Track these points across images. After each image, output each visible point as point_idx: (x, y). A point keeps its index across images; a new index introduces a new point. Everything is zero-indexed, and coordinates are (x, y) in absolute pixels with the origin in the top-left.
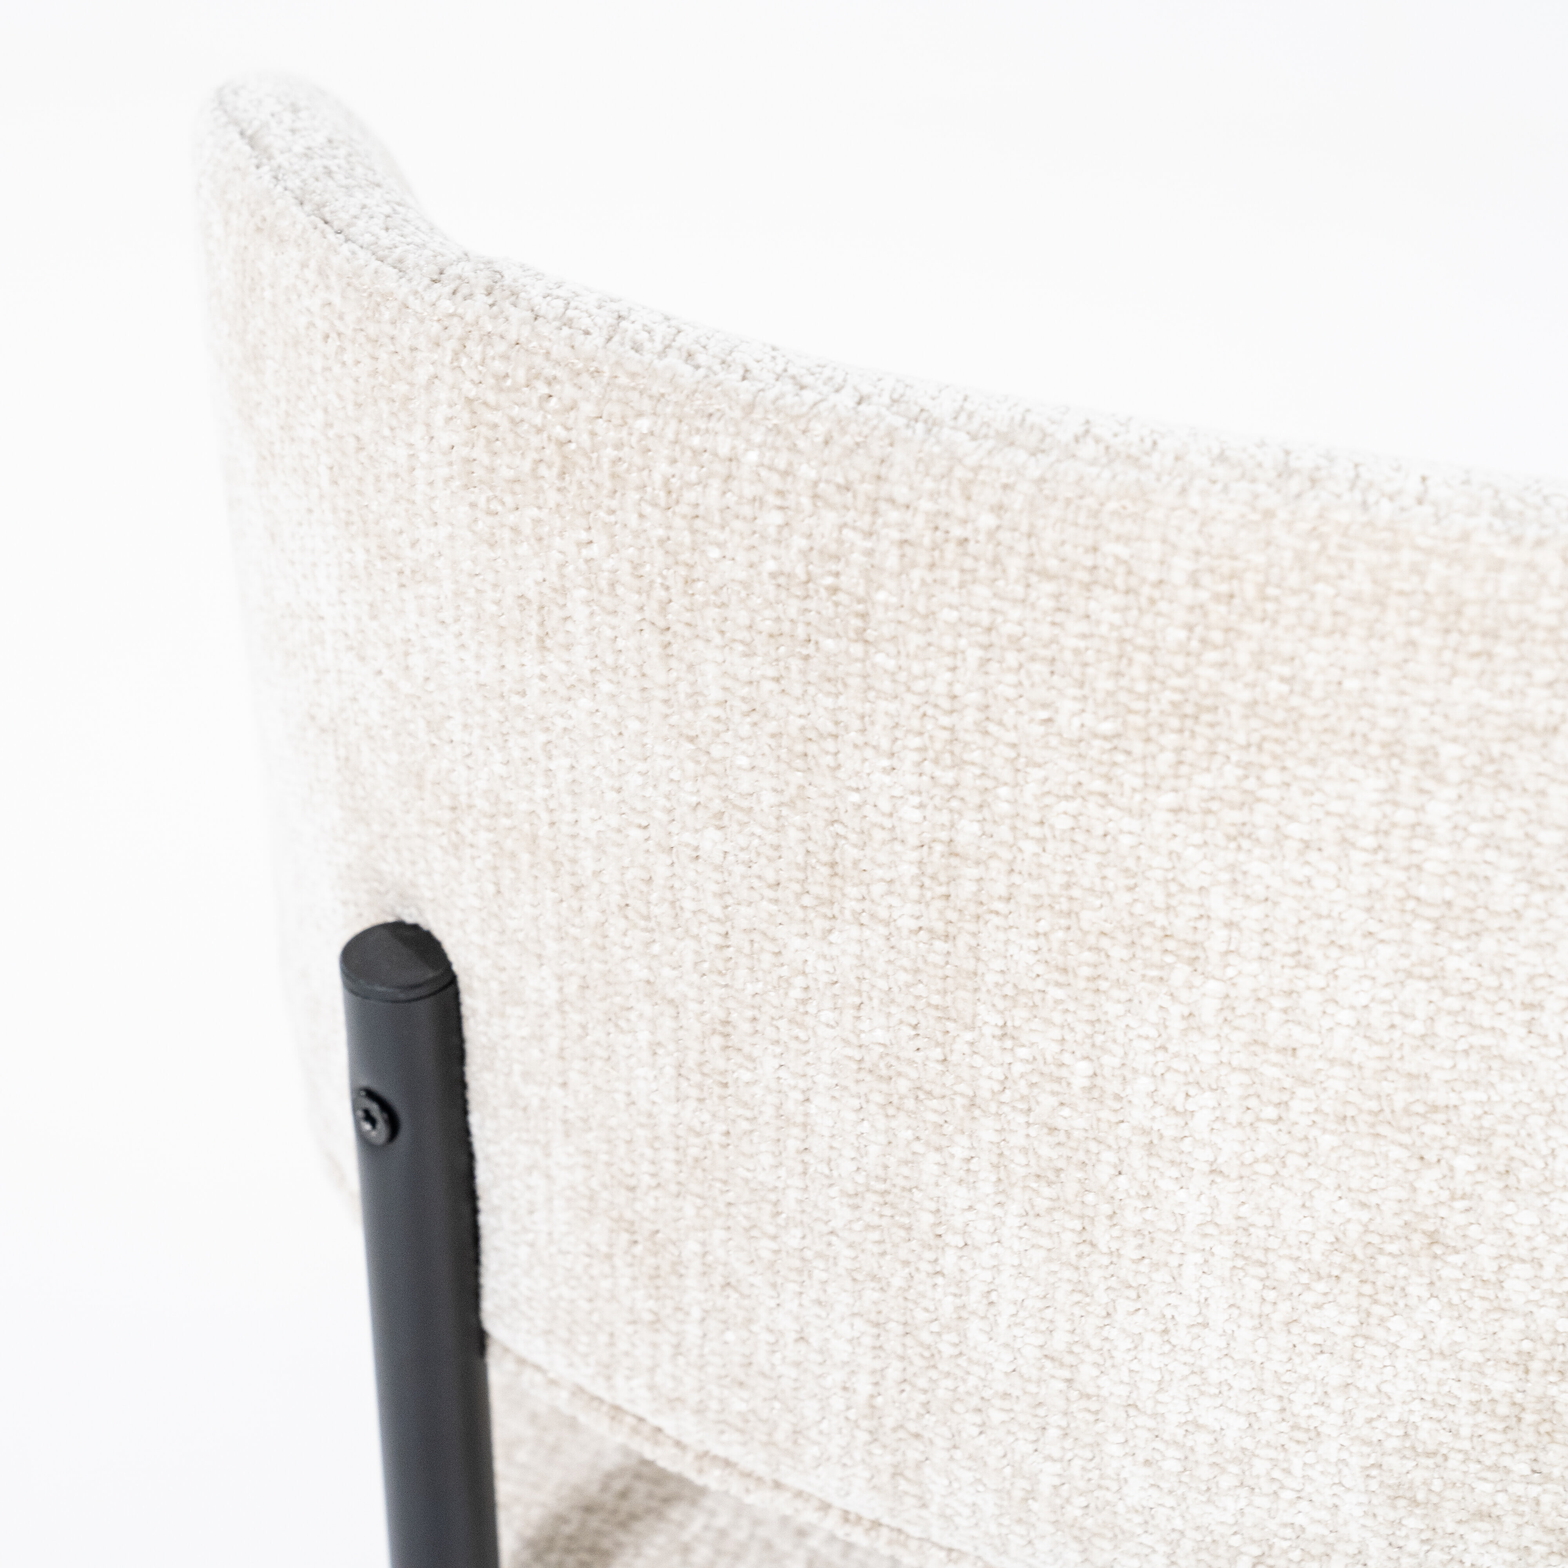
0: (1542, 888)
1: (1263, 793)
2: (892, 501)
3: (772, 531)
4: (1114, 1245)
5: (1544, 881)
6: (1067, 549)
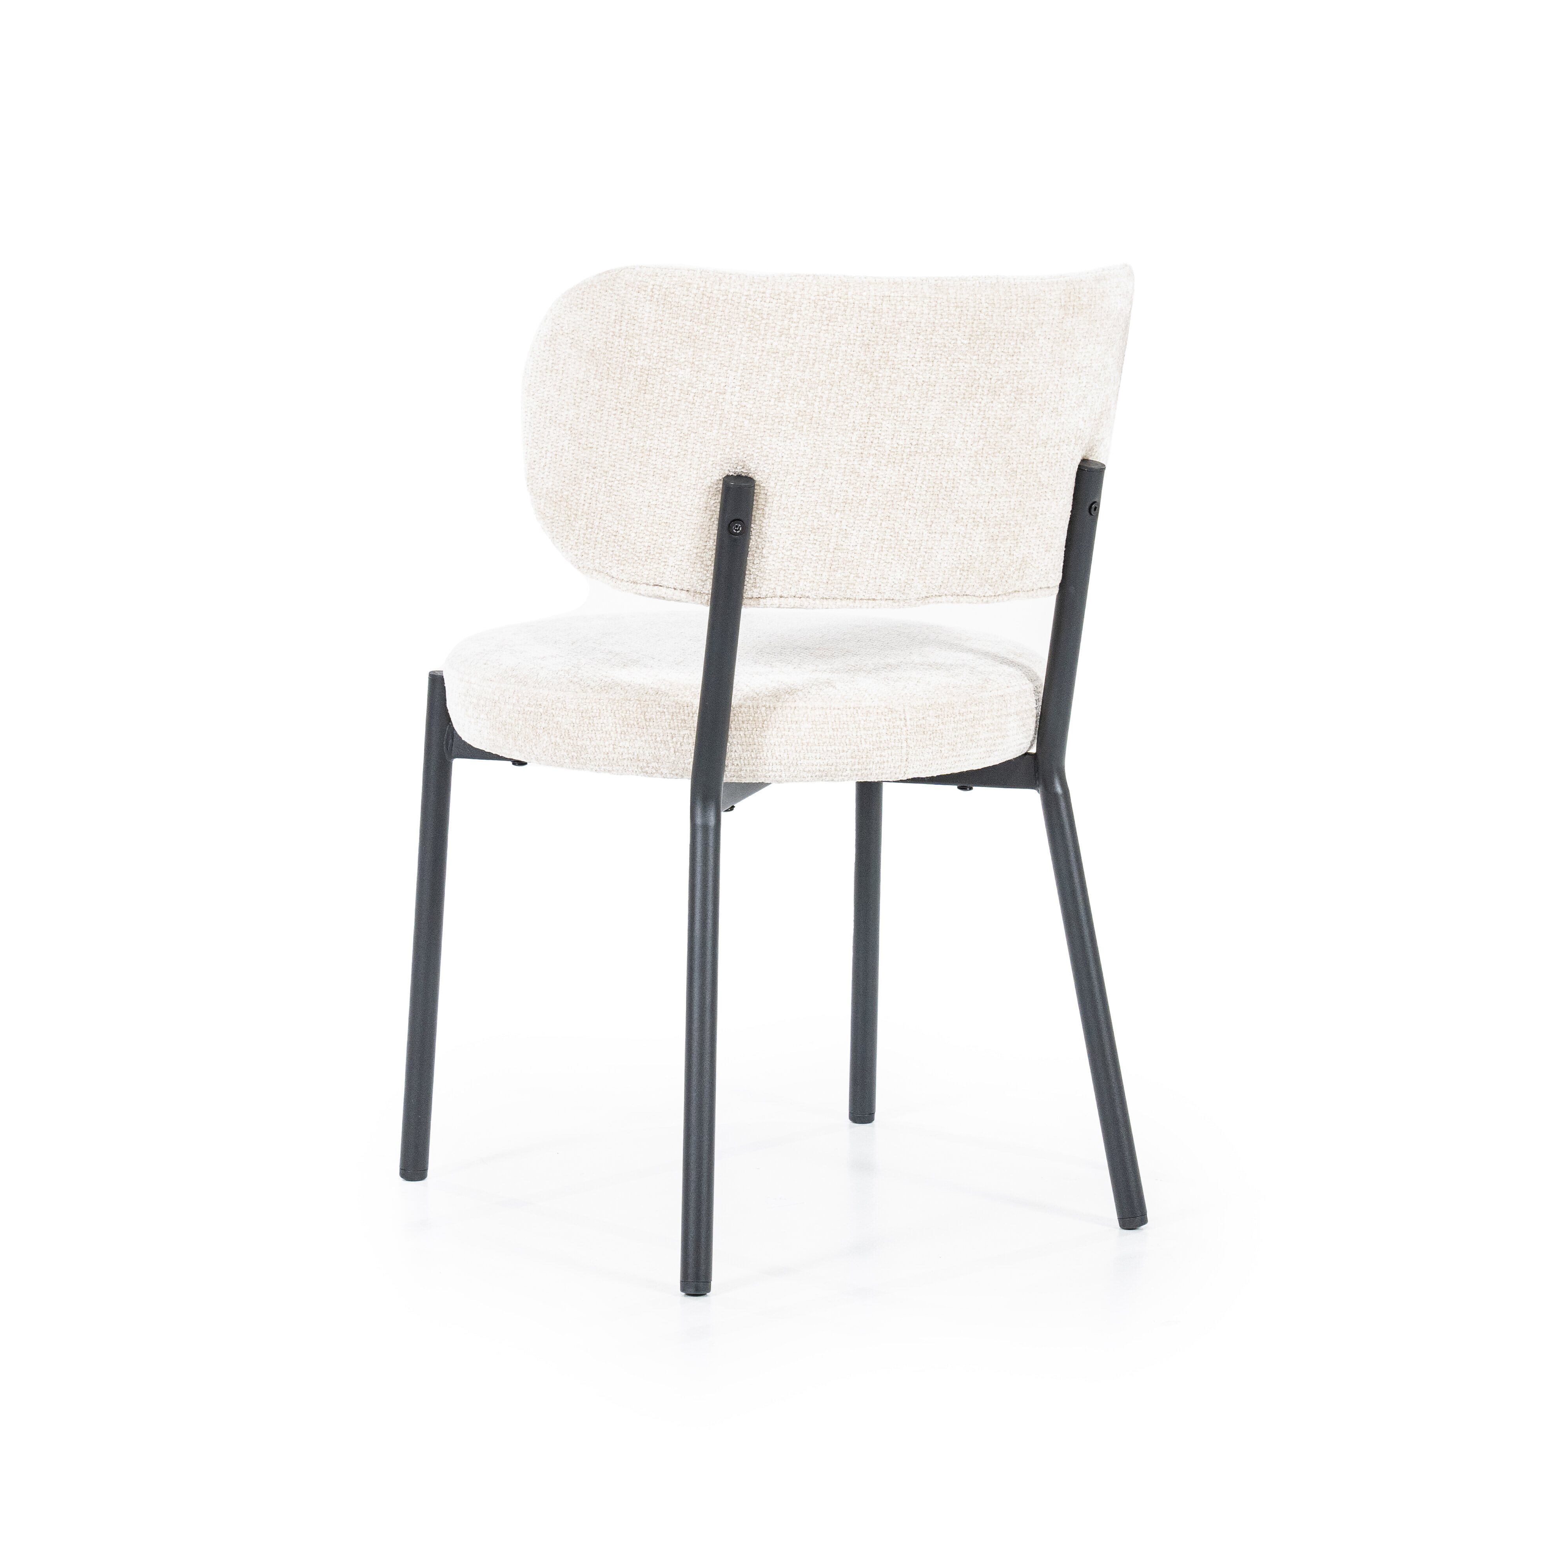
1: (993, 351)
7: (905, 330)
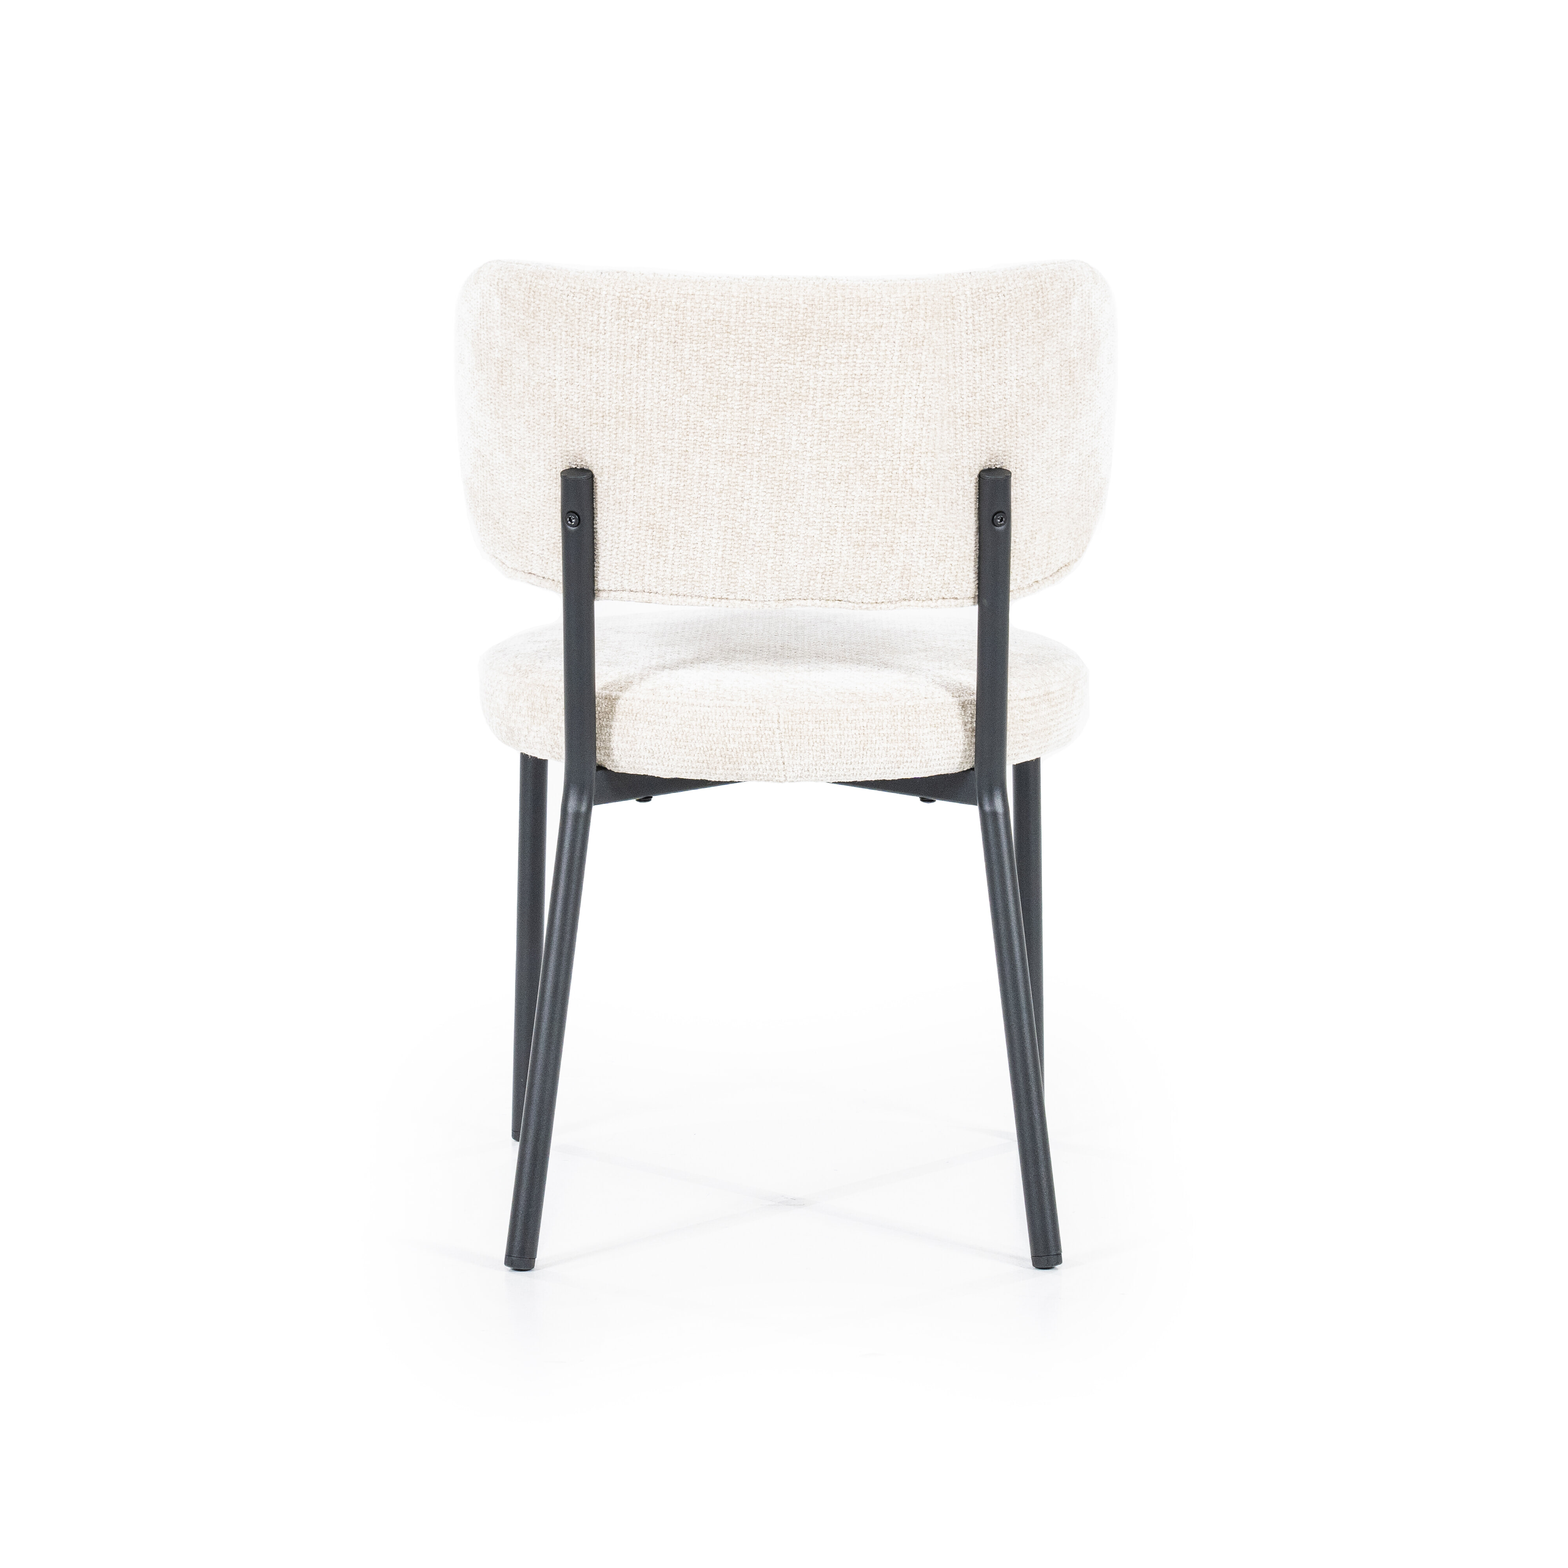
0: (881, 367)
1: (821, 353)
2: (733, 296)
3: (704, 310)
4: (787, 487)
5: (881, 365)
6: (775, 300)
7: (714, 329)
